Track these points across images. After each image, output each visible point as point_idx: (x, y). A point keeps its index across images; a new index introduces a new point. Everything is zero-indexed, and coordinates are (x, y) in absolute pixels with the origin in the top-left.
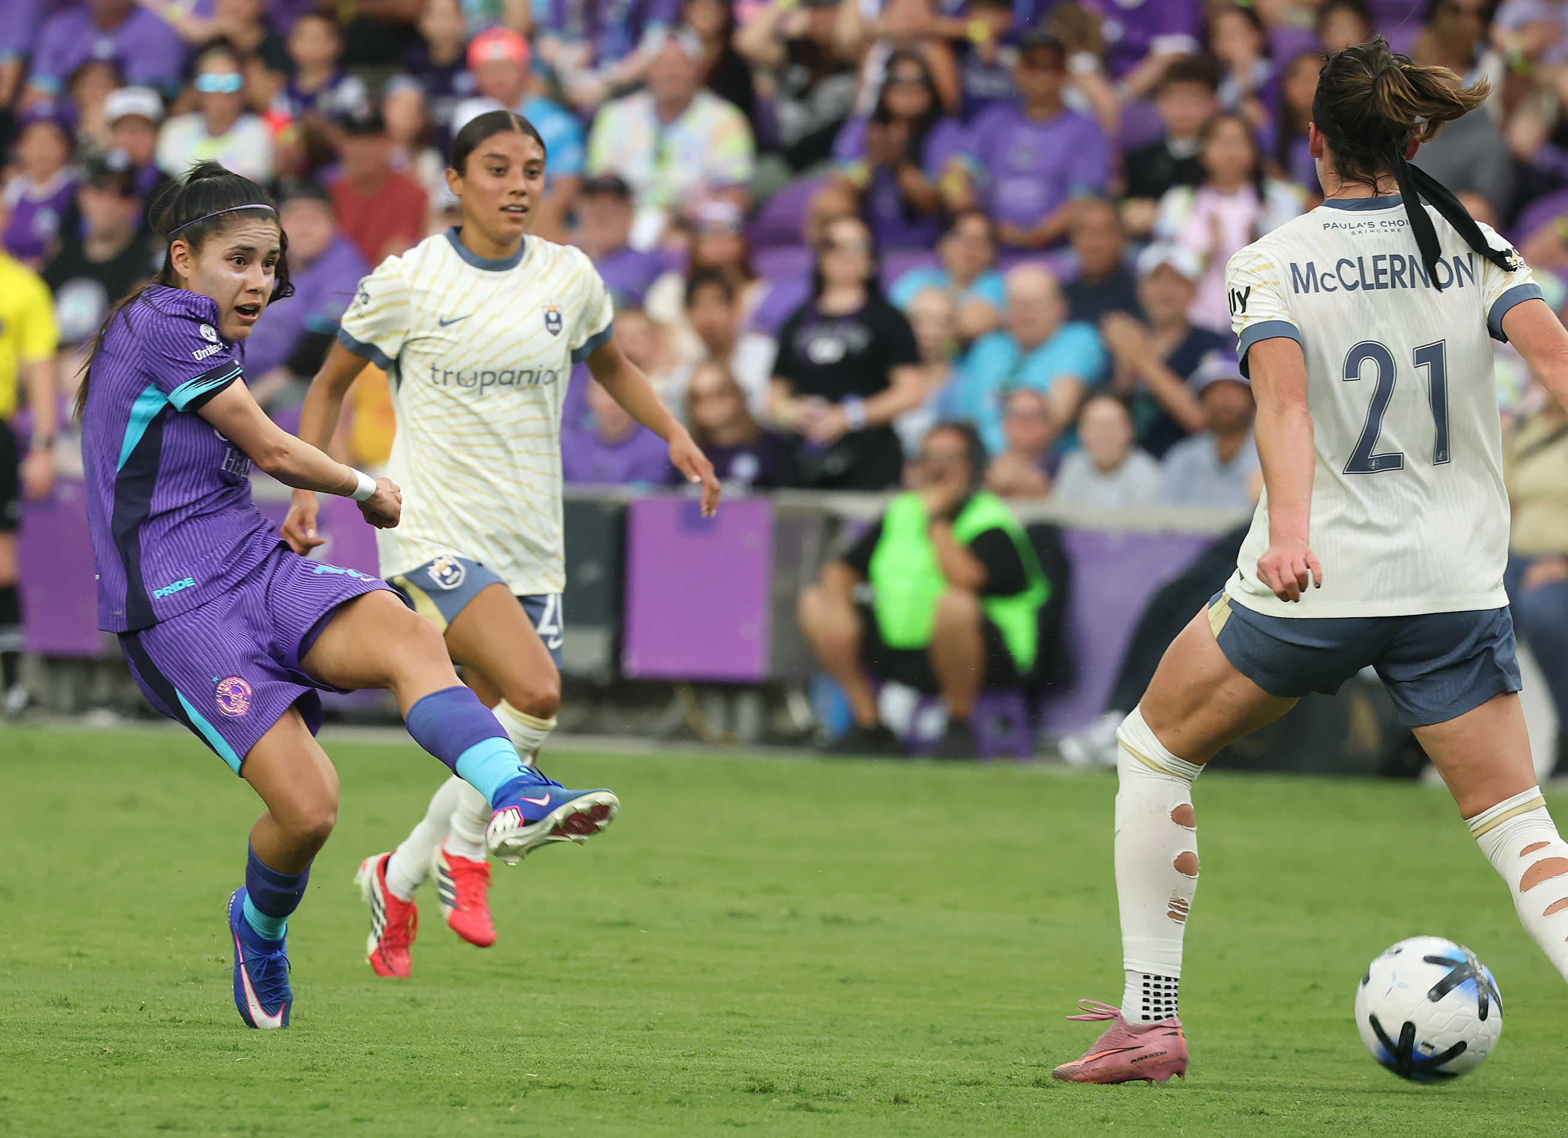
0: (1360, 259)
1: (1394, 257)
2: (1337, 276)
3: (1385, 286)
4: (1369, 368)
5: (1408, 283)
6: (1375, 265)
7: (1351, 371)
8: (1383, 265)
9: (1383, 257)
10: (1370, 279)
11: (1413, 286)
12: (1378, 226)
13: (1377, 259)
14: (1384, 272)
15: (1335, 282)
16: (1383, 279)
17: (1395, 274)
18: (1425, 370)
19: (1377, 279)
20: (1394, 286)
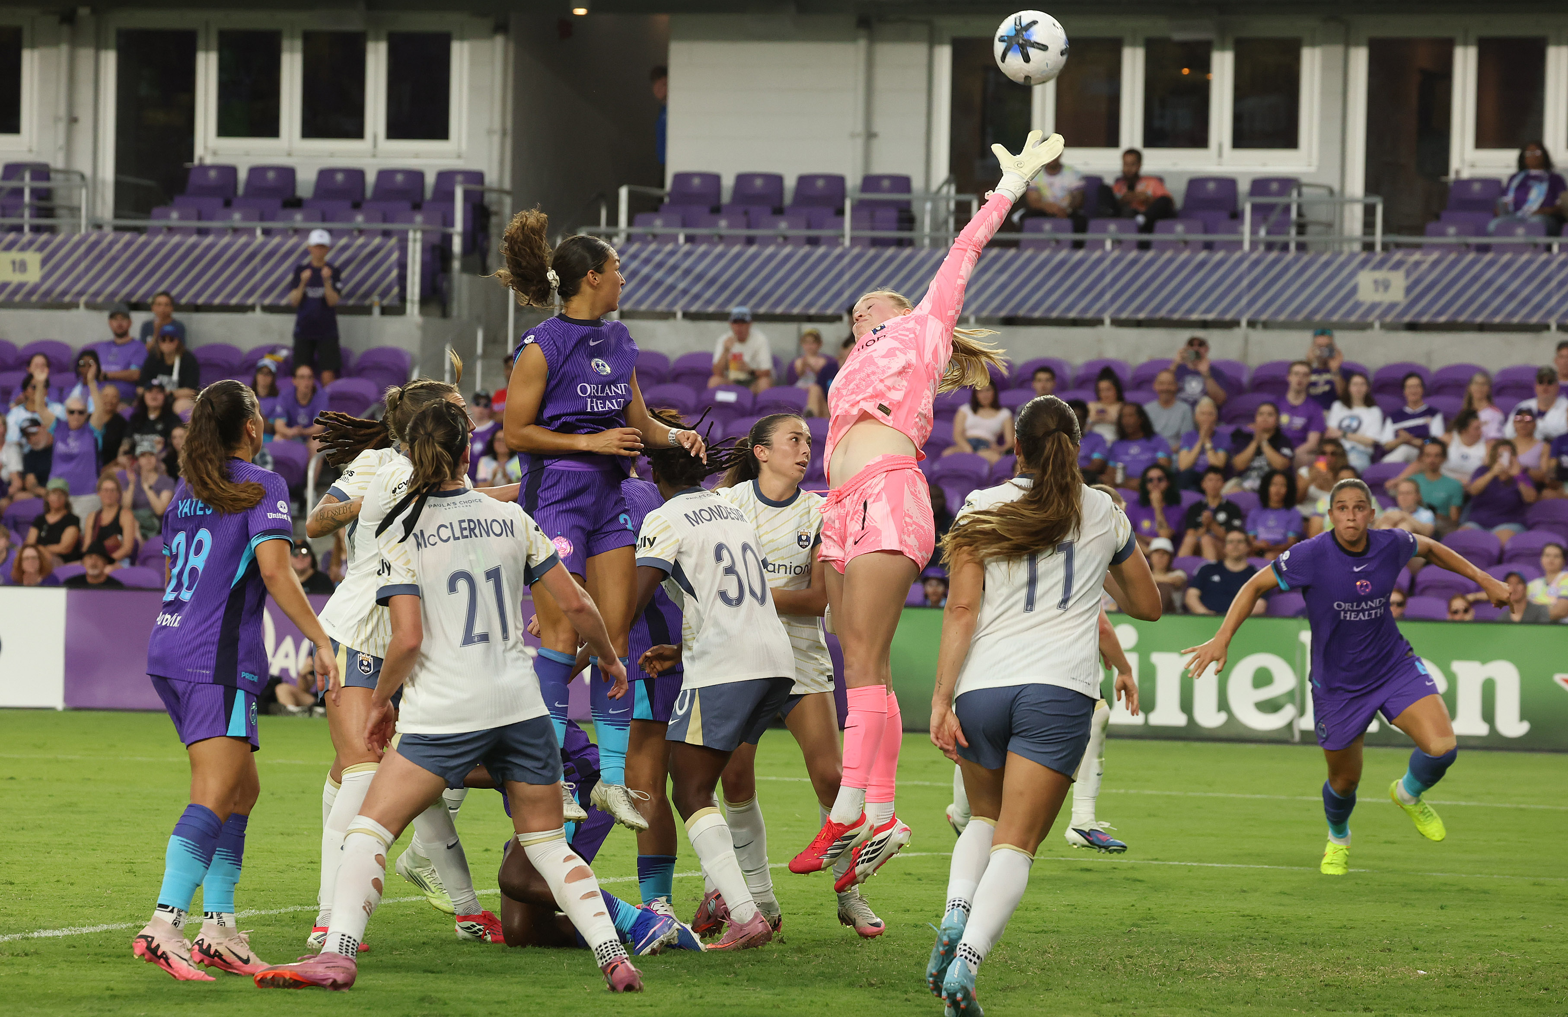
0: (451, 524)
1: (470, 521)
2: (436, 535)
3: (467, 537)
4: (462, 585)
5: (478, 534)
6: (460, 526)
7: (452, 588)
8: (465, 525)
9: (464, 521)
10: (458, 534)
11: (481, 536)
12: (458, 504)
13: (461, 522)
14: (465, 529)
15: (437, 539)
16: (466, 533)
17: (472, 530)
18: (491, 583)
19: (462, 533)
20: (471, 537)
